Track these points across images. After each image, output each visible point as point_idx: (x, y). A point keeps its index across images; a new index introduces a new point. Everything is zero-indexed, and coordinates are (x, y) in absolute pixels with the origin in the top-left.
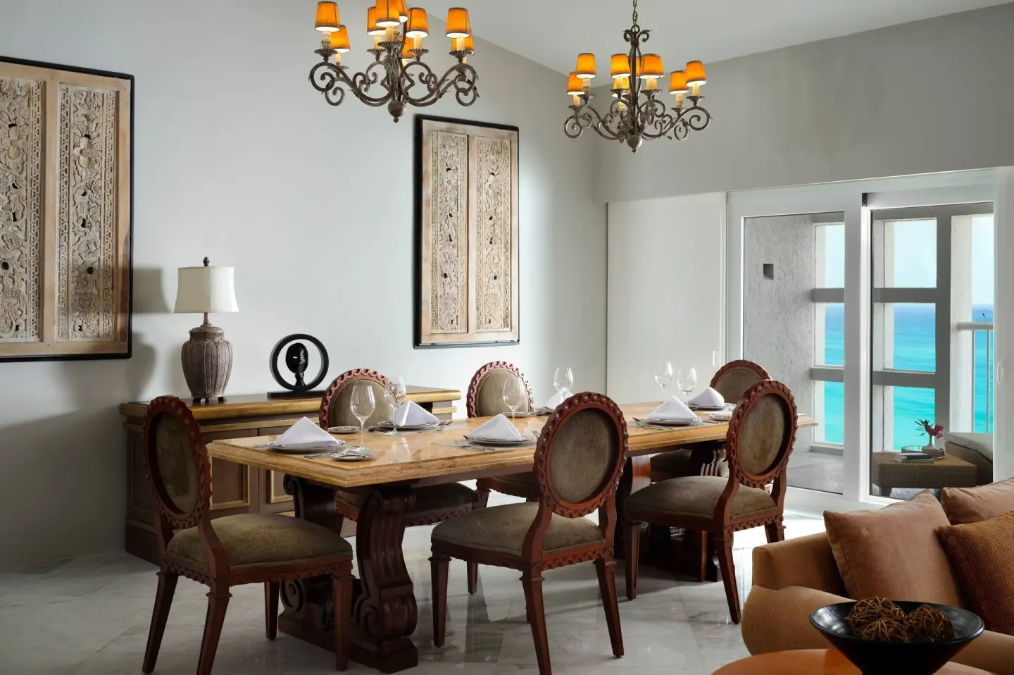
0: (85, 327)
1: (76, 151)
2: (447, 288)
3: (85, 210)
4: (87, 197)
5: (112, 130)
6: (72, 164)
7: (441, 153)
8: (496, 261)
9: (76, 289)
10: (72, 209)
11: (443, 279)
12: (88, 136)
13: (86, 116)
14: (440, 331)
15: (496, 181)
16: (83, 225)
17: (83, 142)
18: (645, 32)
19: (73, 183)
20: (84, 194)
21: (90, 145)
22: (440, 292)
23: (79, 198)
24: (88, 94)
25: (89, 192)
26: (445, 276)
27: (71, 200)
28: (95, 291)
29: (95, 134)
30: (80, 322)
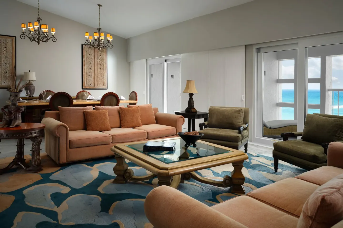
0: (5, 82)
1: (3, 50)
2: (90, 78)
3: (5, 61)
4: (6, 59)
5: (11, 47)
6: (2, 53)
7: (88, 52)
8: (102, 73)
9: (4, 75)
10: (3, 61)
11: (89, 76)
12: (6, 48)
13: (5, 44)
14: (88, 86)
15: (101, 57)
16: (5, 64)
17: (5, 49)
18: (101, 28)
19: (3, 56)
20: (5, 58)
21: (6, 49)
22: (88, 78)
23: (4, 59)
24: (6, 40)
25: (6, 58)
26: (89, 75)
27: (2, 60)
28: (8, 76)
29: (7, 47)
30: (4, 82)
